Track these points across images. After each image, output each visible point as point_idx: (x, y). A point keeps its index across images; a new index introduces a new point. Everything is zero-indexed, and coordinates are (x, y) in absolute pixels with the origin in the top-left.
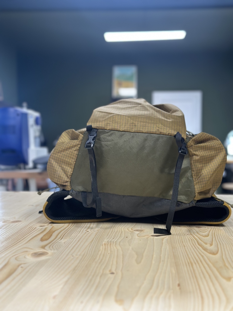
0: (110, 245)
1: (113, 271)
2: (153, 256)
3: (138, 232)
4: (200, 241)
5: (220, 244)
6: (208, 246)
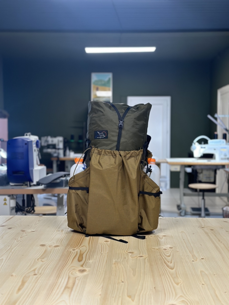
0: (117, 264)
1: (123, 281)
2: (141, 271)
3: (131, 254)
4: (165, 260)
5: (176, 262)
6: (169, 264)
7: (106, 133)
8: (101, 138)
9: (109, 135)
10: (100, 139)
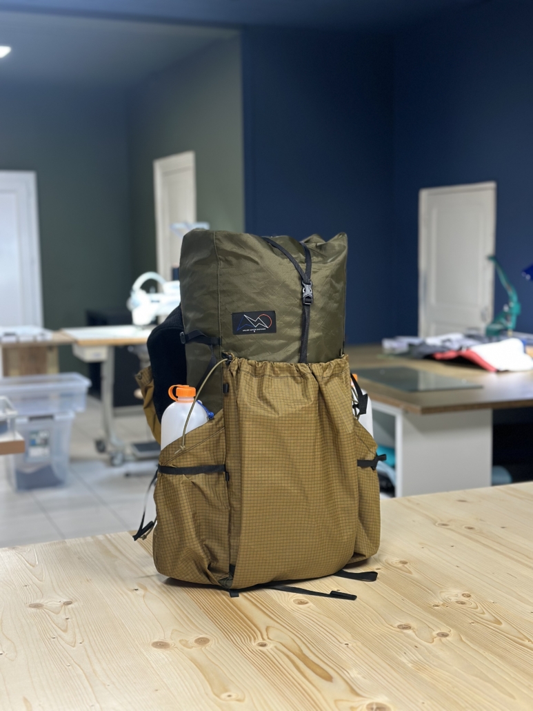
7: (271, 317)
8: (257, 332)
9: (278, 323)
10: (253, 335)
